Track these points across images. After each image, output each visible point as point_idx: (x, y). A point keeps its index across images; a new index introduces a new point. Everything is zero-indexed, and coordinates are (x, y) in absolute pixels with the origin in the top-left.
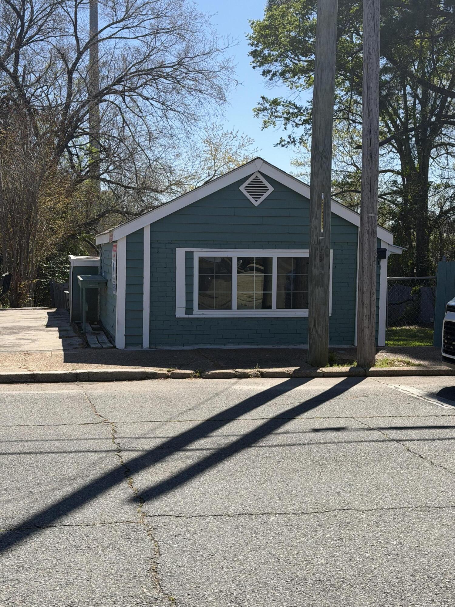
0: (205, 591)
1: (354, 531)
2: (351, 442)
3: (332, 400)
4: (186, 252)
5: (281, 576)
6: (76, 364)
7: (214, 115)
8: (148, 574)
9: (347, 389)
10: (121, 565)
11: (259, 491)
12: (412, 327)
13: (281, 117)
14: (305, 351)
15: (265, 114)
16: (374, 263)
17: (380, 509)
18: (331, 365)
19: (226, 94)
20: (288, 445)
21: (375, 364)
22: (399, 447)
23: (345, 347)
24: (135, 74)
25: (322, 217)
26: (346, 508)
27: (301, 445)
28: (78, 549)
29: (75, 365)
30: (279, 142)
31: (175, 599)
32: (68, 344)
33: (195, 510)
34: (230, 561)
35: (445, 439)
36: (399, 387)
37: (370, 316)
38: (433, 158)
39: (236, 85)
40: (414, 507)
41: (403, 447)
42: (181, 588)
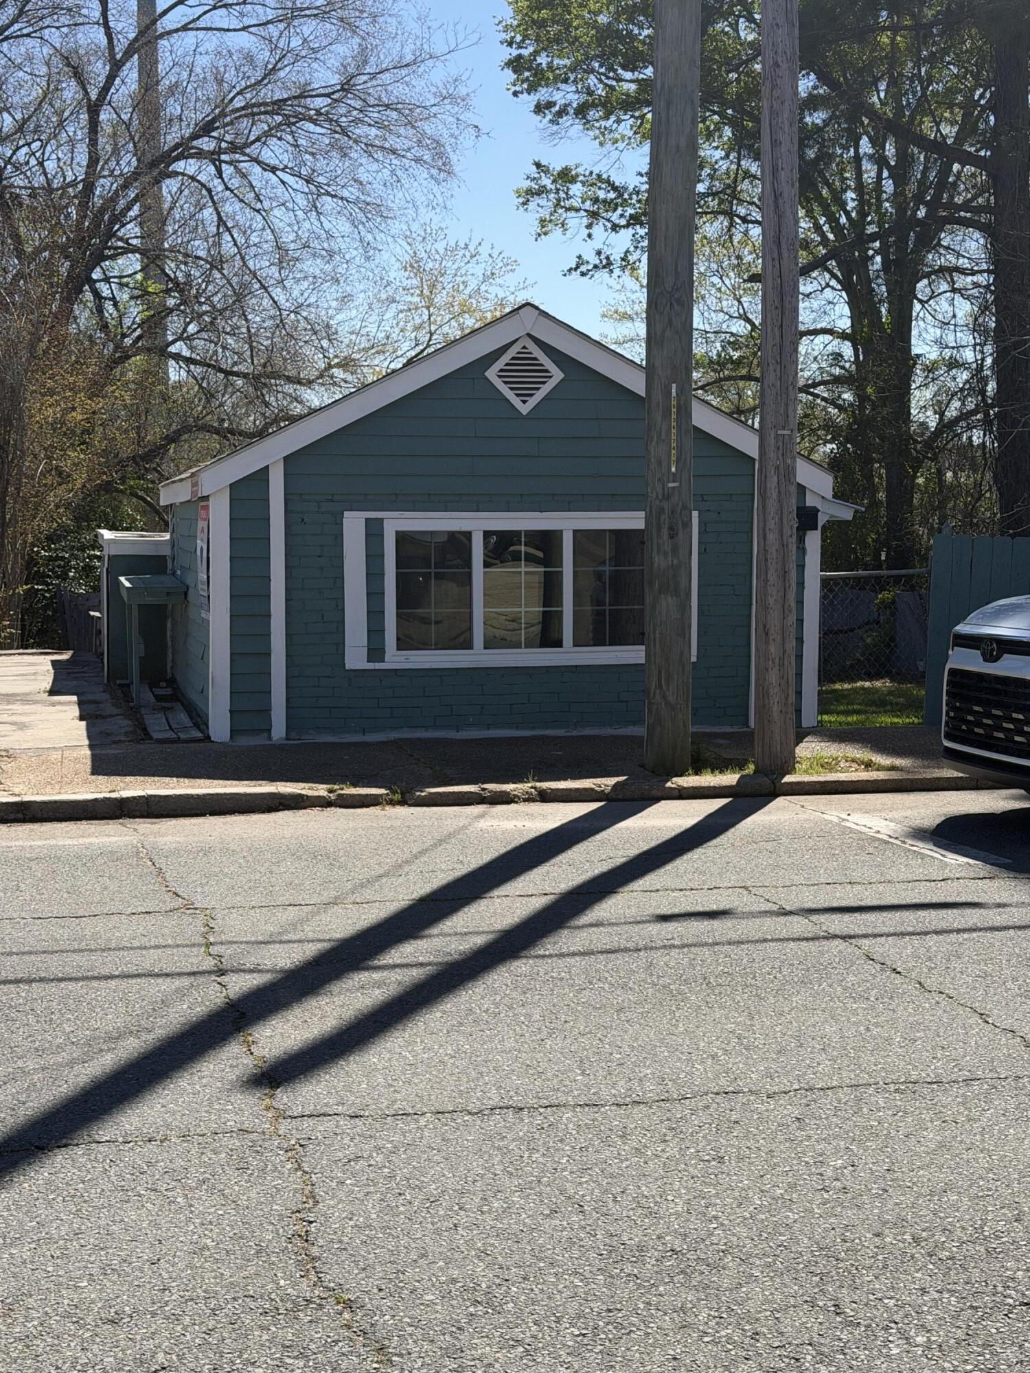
0: (418, 1281)
1: (748, 1139)
2: (743, 943)
3: (699, 850)
4: (366, 519)
5: (588, 1242)
6: (119, 778)
7: (427, 206)
8: (290, 1246)
9: (733, 825)
10: (228, 1228)
11: (538, 1056)
12: (878, 684)
13: (578, 210)
14: (637, 740)
15: (543, 202)
16: (790, 540)
17: (806, 1090)
18: (697, 772)
19: (454, 158)
20: (602, 952)
21: (795, 769)
22: (849, 950)
23: (728, 729)
24: (243, 112)
25: (673, 437)
26: (731, 1089)
27: (630, 950)
28: (130, 1193)
29: (116, 780)
30: (574, 266)
31: (349, 1300)
32: (101, 732)
33: (395, 1102)
34: (474, 1213)
35: (951, 931)
36: (849, 818)
37: (782, 659)
38: (920, 301)
39: (477, 137)
40: (881, 1083)
41: (858, 952)
42: (364, 1275)
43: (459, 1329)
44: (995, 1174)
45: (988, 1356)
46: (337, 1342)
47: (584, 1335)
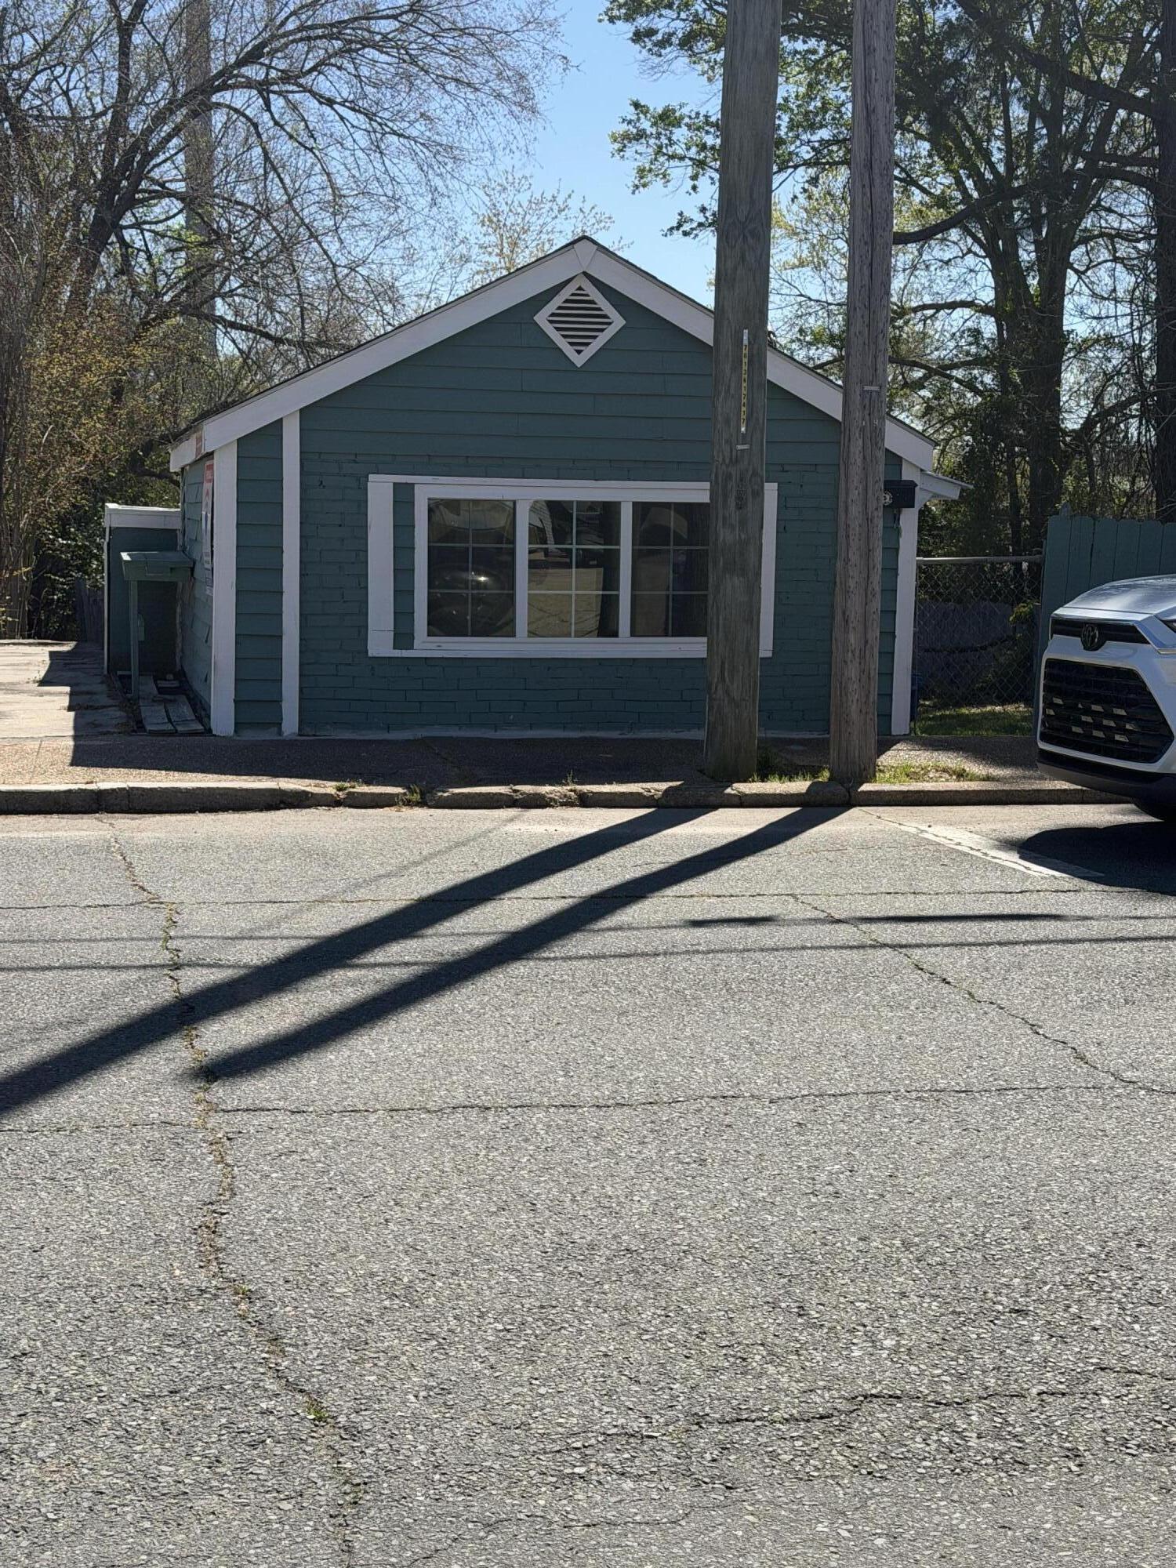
0: (332, 1274)
1: (738, 1144)
2: (777, 950)
3: (750, 859)
4: (395, 484)
5: (533, 1240)
6: (99, 770)
7: (504, 149)
8: (194, 1237)
9: (796, 834)
10: (127, 1218)
11: (518, 1057)
12: (1010, 708)
13: (682, 158)
14: (697, 744)
15: (641, 148)
16: (876, 514)
17: (816, 1096)
18: (764, 778)
19: (538, 93)
20: (615, 956)
21: (875, 776)
22: (897, 959)
23: (808, 736)
24: (299, 35)
25: (744, 392)
26: (731, 1093)
27: (647, 955)
28: (24, 1182)
29: (96, 772)
30: (675, 225)
31: (249, 1290)
32: (89, 724)
33: (345, 1098)
34: (410, 1208)
35: (1017, 943)
36: (928, 829)
37: (863, 650)
38: (1076, 271)
39: (564, 70)
40: (902, 1090)
41: (906, 961)
42: (271, 1267)
43: (368, 1321)
44: (1011, 1182)
45: (961, 1362)
46: (225, 1332)
47: (508, 1331)
